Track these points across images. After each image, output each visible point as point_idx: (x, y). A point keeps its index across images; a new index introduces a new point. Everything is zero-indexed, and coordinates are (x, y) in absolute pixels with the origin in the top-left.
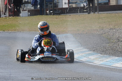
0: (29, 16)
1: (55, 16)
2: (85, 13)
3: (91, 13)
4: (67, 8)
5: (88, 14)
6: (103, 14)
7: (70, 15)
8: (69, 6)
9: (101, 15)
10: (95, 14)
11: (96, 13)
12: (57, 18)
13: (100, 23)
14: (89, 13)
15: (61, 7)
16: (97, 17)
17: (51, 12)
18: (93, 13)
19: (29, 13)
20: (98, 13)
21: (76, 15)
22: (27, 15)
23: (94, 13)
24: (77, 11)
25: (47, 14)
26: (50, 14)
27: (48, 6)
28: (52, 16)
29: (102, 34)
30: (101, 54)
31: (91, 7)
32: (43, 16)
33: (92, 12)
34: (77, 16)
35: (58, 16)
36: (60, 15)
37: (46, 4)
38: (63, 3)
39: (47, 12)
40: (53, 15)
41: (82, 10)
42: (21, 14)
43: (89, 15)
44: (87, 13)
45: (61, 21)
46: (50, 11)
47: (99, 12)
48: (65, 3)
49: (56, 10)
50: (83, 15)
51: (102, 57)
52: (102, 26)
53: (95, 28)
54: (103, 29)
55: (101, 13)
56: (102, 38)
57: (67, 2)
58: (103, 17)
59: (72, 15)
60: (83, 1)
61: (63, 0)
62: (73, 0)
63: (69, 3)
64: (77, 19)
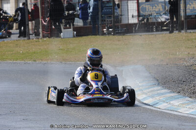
0: (74, 37)
1: (116, 37)
2: (165, 32)
3: (175, 32)
4: (135, 24)
5: (170, 33)
6: (194, 33)
7: (141, 36)
9: (190, 35)
10: (181, 33)
11: (183, 31)
12: (119, 41)
13: (188, 48)
15: (127, 22)
16: (184, 38)
17: (111, 30)
18: (177, 32)
19: (75, 33)
20: (186, 32)
21: (150, 36)
22: (72, 35)
23: (180, 31)
24: (152, 28)
25: (103, 34)
26: (109, 33)
27: (105, 21)
28: (111, 37)
29: (191, 66)
30: (191, 97)
32: (98, 36)
33: (177, 30)
34: (153, 36)
35: (121, 37)
36: (124, 35)
37: (102, 17)
38: (130, 16)
39: (104, 30)
40: (114, 35)
41: (159, 27)
42: (62, 34)
43: (171, 35)
44: (168, 32)
45: (127, 44)
46: (108, 29)
47: (188, 31)
48: (133, 16)
49: (118, 28)
50: (161, 35)
51: (192, 102)
52: (191, 53)
53: (180, 56)
54: (193, 58)
55: (191, 32)
56: (193, 72)
57: (136, 14)
58: (194, 38)
59: (144, 35)
60: (161, 12)
61: (129, 11)
62: (146, 11)
63: (139, 16)
64: (152, 42)
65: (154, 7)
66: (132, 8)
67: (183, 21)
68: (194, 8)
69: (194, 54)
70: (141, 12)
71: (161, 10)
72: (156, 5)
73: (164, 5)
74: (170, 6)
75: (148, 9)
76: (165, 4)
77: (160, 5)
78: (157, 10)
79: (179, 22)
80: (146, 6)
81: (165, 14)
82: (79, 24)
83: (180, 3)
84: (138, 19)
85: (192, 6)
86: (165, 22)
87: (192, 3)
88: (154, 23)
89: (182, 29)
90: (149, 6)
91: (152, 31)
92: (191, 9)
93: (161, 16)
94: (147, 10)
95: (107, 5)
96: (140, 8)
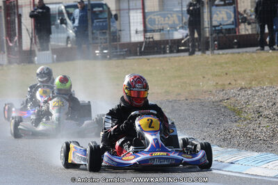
0: (53, 62)
1: (114, 62)
2: (182, 54)
3: (196, 53)
4: (141, 43)
5: (190, 55)
6: (223, 54)
7: (148, 59)
8: (145, 38)
9: (218, 57)
10: (205, 55)
11: (208, 52)
12: (118, 67)
13: (216, 75)
14: (192, 53)
15: (128, 41)
16: (210, 62)
17: (106, 51)
18: (200, 53)
19: (55, 56)
20: (212, 53)
21: (162, 59)
22: (51, 59)
23: (204, 52)
24: (165, 48)
25: (95, 58)
26: (104, 57)
27: (97, 39)
29: (221, 101)
30: (220, 146)
31: (197, 38)
33: (199, 50)
34: (165, 60)
35: (120, 61)
36: (124, 58)
37: (93, 33)
38: (133, 32)
39: (97, 52)
40: (110, 59)
41: (175, 46)
42: (36, 58)
44: (187, 54)
46: (102, 50)
47: (216, 52)
48: (137, 32)
49: (116, 48)
50: (177, 58)
51: (222, 153)
52: (220, 83)
53: (204, 88)
54: (223, 90)
55: (219, 54)
56: (223, 110)
57: (141, 28)
58: (223, 61)
59: (152, 58)
60: (177, 25)
61: (131, 24)
62: (155, 24)
63: (145, 31)
64: (164, 67)
65: (167, 19)
66: (135, 21)
67: (208, 38)
68: (223, 18)
69: (224, 85)
70: (149, 26)
71: (177, 22)
72: (169, 16)
73: (180, 15)
74: (189, 16)
75: (158, 21)
76: (182, 14)
77: (175, 15)
78: (170, 22)
79: (202, 39)
80: (156, 17)
81: (182, 27)
82: (60, 44)
83: (203, 12)
84: (144, 36)
85: (221, 16)
86: (182, 39)
87: (220, 12)
88: (168, 40)
89: (207, 49)
90: (159, 17)
91: (165, 52)
92: (219, 20)
93: (176, 30)
94: (157, 23)
95: (100, 16)
96: (147, 20)
